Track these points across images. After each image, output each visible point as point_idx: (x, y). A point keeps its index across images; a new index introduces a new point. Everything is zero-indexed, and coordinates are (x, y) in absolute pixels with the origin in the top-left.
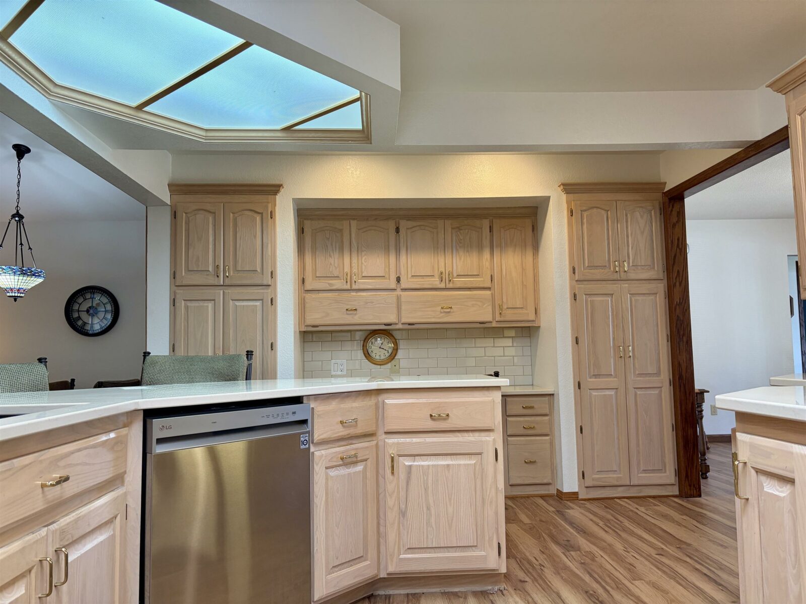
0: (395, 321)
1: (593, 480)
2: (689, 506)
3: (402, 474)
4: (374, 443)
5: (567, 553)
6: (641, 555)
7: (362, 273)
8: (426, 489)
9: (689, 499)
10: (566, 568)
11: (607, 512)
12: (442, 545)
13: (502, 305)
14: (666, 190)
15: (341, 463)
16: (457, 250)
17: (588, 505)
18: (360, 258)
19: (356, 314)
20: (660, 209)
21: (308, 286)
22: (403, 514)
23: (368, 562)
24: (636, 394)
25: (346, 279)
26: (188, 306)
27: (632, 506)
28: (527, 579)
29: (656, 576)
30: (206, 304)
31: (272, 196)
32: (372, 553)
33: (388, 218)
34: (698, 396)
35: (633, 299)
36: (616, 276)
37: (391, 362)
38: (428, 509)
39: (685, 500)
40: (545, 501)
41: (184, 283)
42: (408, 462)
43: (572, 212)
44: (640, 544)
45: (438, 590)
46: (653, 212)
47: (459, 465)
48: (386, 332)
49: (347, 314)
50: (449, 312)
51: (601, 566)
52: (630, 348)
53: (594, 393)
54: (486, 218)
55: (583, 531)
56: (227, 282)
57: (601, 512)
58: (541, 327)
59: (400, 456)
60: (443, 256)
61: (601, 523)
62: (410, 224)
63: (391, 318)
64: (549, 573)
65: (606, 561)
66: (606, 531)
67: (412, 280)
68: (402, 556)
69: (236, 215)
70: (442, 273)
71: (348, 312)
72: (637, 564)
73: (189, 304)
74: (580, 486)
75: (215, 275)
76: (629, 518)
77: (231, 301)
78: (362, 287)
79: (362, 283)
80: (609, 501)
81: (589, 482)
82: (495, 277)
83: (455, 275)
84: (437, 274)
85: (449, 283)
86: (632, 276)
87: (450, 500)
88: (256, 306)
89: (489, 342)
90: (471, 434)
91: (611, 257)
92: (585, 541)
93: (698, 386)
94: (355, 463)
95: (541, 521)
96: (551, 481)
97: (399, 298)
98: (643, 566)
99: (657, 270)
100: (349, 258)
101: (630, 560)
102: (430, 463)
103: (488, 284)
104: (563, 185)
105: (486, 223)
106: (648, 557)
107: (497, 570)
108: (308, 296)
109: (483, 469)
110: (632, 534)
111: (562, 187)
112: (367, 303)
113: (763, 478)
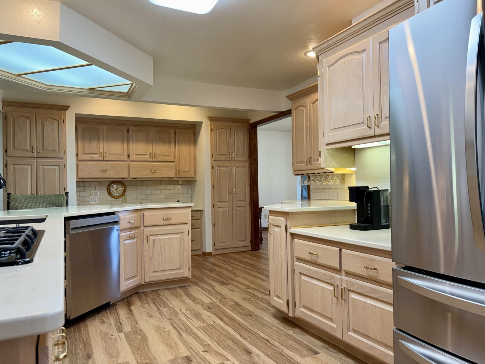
0: (127, 176)
1: (219, 246)
2: (255, 254)
3: (151, 242)
4: (140, 231)
5: (211, 272)
6: (238, 270)
7: (109, 152)
8: (161, 248)
9: (255, 251)
10: (212, 276)
11: (225, 258)
12: (167, 269)
13: (180, 170)
14: (250, 123)
15: (129, 238)
16: (158, 143)
17: (216, 256)
18: (108, 144)
19: (106, 173)
20: (248, 131)
21: (80, 158)
22: (151, 258)
23: (138, 278)
24: (236, 209)
25: (101, 155)
26: (15, 168)
27: (234, 255)
28: (198, 281)
29: (243, 275)
30: (26, 167)
31: (64, 112)
32: (139, 274)
33: (123, 125)
34: (260, 210)
35: (236, 169)
36: (229, 159)
37: (122, 197)
38: (162, 255)
39: (254, 251)
40: (198, 257)
41: (12, 155)
42: (153, 238)
43: (212, 130)
44: (237, 267)
45: (164, 288)
46: (245, 132)
47: (174, 238)
48: (120, 182)
49: (102, 173)
50: (154, 173)
51: (224, 274)
52: (235, 190)
53: (220, 209)
54: (172, 128)
55: (215, 265)
56: (38, 155)
57: (222, 259)
58: (197, 180)
59: (150, 235)
60: (152, 145)
61: (222, 262)
62: (135, 128)
63: (125, 175)
64: (205, 279)
65: (226, 273)
66: (225, 264)
67: (135, 156)
68: (151, 275)
69: (43, 120)
70: (151, 154)
71: (102, 172)
72: (237, 272)
73: (15, 166)
74: (213, 249)
75: (31, 151)
76: (232, 259)
77: (41, 166)
78: (109, 159)
79: (109, 157)
80: (225, 255)
81: (216, 247)
82: (177, 157)
83: (157, 155)
84: (148, 154)
85: (154, 159)
86: (236, 159)
87: (170, 252)
88: (56, 168)
89: (172, 187)
90: (179, 225)
91: (228, 151)
92: (217, 268)
93: (260, 205)
94: (133, 238)
95: (198, 263)
96: (200, 248)
97: (129, 165)
98: (238, 273)
99: (246, 157)
100: (102, 144)
101: (234, 271)
102: (163, 238)
103: (173, 160)
104: (209, 117)
105: (172, 131)
106: (241, 270)
107: (188, 277)
108: (80, 163)
109: (183, 239)
110: (235, 264)
111: (208, 118)
112: (112, 167)
113: (274, 227)
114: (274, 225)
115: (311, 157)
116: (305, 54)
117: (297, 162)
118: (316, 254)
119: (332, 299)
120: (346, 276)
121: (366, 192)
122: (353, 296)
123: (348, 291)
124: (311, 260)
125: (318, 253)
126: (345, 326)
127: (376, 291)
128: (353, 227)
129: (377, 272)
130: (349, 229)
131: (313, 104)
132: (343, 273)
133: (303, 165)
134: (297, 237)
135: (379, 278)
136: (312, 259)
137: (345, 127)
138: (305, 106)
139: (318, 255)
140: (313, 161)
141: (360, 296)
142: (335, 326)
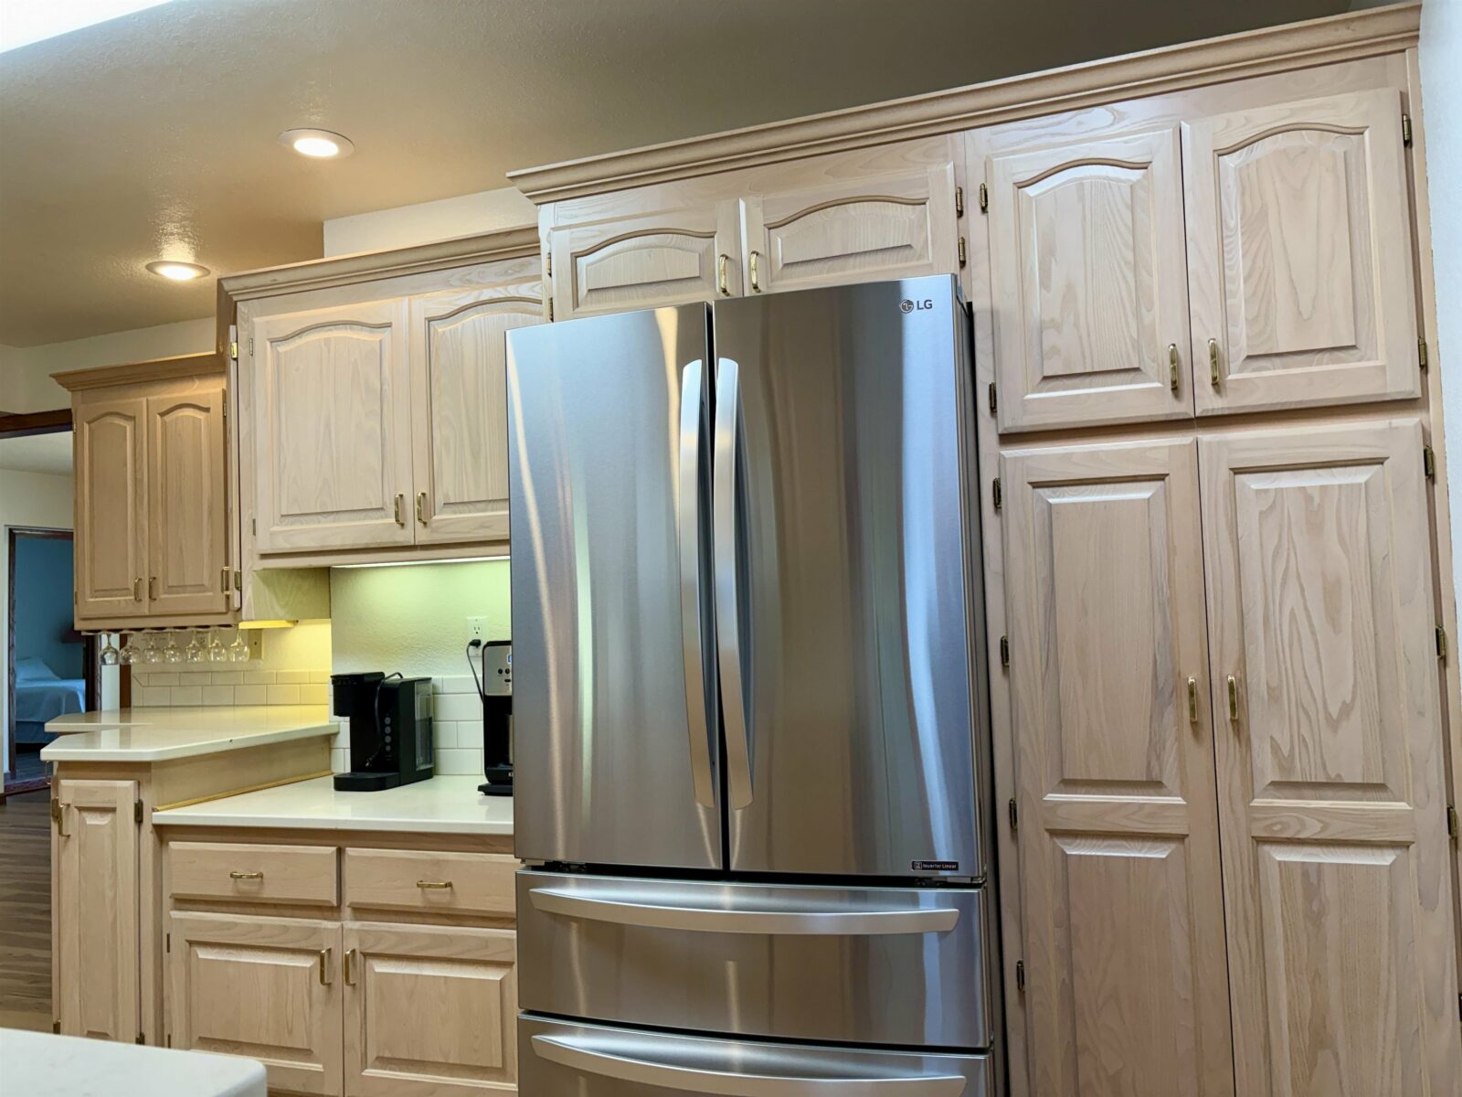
113: (85, 814)
114: (81, 809)
115: (154, 578)
116: (150, 268)
117: (96, 591)
118: (257, 876)
119: (310, 992)
120: (357, 920)
121: (379, 688)
122: (381, 967)
123: (362, 958)
124: (238, 895)
125: (262, 870)
126: (353, 1058)
127: (450, 940)
128: (342, 784)
129: (453, 892)
130: (333, 789)
131: (162, 415)
132: (347, 912)
133: (119, 601)
134: (175, 836)
135: (460, 907)
136: (238, 892)
137: (325, 515)
138: (134, 418)
139: (262, 877)
140: (161, 590)
141: (401, 963)
142: (318, 1067)
